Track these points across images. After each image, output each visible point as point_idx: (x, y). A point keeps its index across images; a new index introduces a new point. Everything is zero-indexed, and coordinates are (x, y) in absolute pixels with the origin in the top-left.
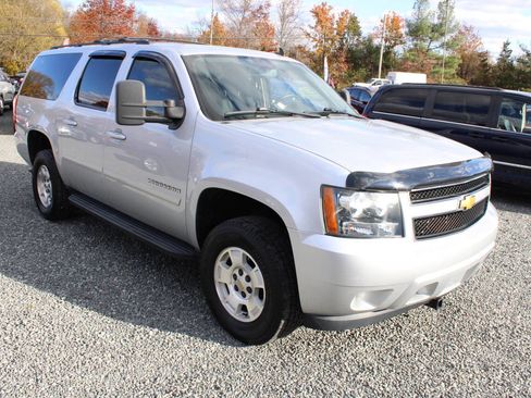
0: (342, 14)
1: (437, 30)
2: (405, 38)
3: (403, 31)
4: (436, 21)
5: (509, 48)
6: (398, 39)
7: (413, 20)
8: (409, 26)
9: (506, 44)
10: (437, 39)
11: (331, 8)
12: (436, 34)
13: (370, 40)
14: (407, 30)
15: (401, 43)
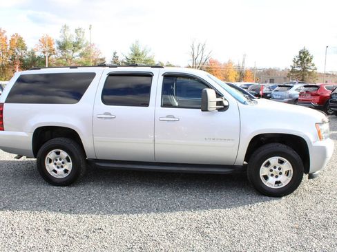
0: (13, 36)
1: (76, 46)
2: (57, 50)
3: (55, 46)
4: (75, 41)
5: (117, 55)
6: (51, 51)
7: (61, 40)
8: (59, 43)
9: (115, 53)
10: (77, 51)
11: (5, 32)
12: (76, 48)
13: (33, 53)
14: (58, 46)
15: (54, 54)
